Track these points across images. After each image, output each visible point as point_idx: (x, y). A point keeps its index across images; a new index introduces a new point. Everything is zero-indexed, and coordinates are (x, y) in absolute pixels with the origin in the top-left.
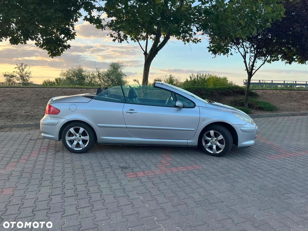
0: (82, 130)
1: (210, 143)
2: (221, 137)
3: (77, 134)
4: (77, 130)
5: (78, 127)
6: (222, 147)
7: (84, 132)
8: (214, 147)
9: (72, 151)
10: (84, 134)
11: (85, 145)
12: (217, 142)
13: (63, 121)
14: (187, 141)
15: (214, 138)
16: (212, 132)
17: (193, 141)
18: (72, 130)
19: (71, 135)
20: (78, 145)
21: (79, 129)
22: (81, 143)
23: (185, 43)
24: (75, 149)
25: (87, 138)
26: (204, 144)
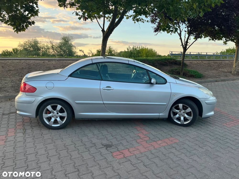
0: (59, 107)
1: (178, 115)
2: (189, 110)
3: (55, 111)
4: (54, 108)
5: (56, 105)
6: (190, 118)
7: (61, 109)
8: (182, 118)
9: (49, 127)
10: (61, 111)
11: (62, 121)
12: (185, 114)
13: (40, 99)
14: (159, 114)
15: (182, 110)
16: (181, 106)
17: (164, 114)
18: (49, 108)
19: (48, 112)
20: (56, 122)
21: (57, 106)
22: (58, 119)
23: (135, 22)
24: (53, 126)
25: (65, 114)
26: (172, 116)
